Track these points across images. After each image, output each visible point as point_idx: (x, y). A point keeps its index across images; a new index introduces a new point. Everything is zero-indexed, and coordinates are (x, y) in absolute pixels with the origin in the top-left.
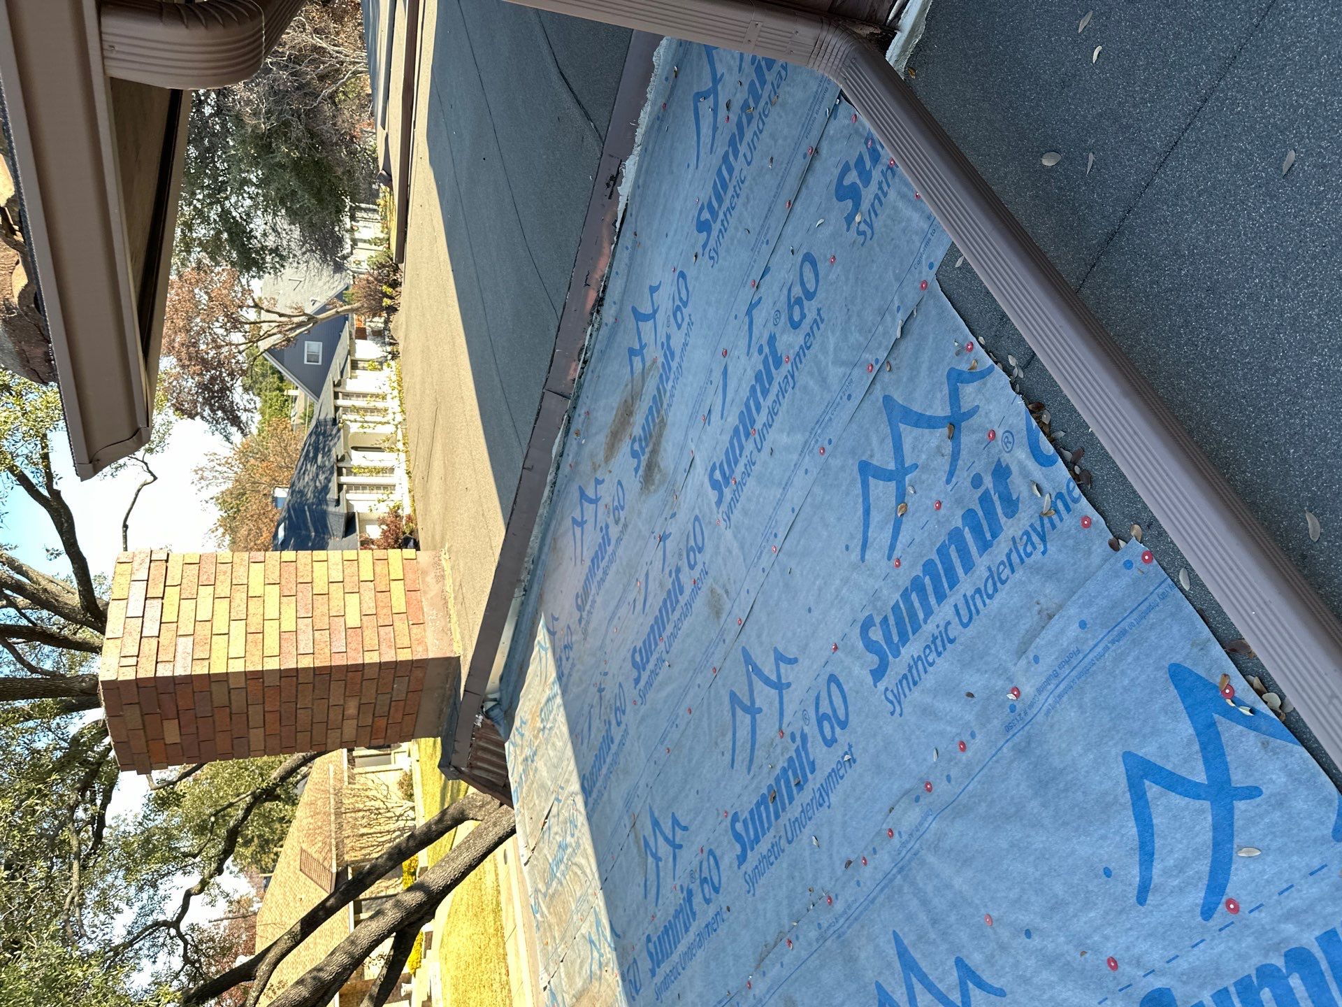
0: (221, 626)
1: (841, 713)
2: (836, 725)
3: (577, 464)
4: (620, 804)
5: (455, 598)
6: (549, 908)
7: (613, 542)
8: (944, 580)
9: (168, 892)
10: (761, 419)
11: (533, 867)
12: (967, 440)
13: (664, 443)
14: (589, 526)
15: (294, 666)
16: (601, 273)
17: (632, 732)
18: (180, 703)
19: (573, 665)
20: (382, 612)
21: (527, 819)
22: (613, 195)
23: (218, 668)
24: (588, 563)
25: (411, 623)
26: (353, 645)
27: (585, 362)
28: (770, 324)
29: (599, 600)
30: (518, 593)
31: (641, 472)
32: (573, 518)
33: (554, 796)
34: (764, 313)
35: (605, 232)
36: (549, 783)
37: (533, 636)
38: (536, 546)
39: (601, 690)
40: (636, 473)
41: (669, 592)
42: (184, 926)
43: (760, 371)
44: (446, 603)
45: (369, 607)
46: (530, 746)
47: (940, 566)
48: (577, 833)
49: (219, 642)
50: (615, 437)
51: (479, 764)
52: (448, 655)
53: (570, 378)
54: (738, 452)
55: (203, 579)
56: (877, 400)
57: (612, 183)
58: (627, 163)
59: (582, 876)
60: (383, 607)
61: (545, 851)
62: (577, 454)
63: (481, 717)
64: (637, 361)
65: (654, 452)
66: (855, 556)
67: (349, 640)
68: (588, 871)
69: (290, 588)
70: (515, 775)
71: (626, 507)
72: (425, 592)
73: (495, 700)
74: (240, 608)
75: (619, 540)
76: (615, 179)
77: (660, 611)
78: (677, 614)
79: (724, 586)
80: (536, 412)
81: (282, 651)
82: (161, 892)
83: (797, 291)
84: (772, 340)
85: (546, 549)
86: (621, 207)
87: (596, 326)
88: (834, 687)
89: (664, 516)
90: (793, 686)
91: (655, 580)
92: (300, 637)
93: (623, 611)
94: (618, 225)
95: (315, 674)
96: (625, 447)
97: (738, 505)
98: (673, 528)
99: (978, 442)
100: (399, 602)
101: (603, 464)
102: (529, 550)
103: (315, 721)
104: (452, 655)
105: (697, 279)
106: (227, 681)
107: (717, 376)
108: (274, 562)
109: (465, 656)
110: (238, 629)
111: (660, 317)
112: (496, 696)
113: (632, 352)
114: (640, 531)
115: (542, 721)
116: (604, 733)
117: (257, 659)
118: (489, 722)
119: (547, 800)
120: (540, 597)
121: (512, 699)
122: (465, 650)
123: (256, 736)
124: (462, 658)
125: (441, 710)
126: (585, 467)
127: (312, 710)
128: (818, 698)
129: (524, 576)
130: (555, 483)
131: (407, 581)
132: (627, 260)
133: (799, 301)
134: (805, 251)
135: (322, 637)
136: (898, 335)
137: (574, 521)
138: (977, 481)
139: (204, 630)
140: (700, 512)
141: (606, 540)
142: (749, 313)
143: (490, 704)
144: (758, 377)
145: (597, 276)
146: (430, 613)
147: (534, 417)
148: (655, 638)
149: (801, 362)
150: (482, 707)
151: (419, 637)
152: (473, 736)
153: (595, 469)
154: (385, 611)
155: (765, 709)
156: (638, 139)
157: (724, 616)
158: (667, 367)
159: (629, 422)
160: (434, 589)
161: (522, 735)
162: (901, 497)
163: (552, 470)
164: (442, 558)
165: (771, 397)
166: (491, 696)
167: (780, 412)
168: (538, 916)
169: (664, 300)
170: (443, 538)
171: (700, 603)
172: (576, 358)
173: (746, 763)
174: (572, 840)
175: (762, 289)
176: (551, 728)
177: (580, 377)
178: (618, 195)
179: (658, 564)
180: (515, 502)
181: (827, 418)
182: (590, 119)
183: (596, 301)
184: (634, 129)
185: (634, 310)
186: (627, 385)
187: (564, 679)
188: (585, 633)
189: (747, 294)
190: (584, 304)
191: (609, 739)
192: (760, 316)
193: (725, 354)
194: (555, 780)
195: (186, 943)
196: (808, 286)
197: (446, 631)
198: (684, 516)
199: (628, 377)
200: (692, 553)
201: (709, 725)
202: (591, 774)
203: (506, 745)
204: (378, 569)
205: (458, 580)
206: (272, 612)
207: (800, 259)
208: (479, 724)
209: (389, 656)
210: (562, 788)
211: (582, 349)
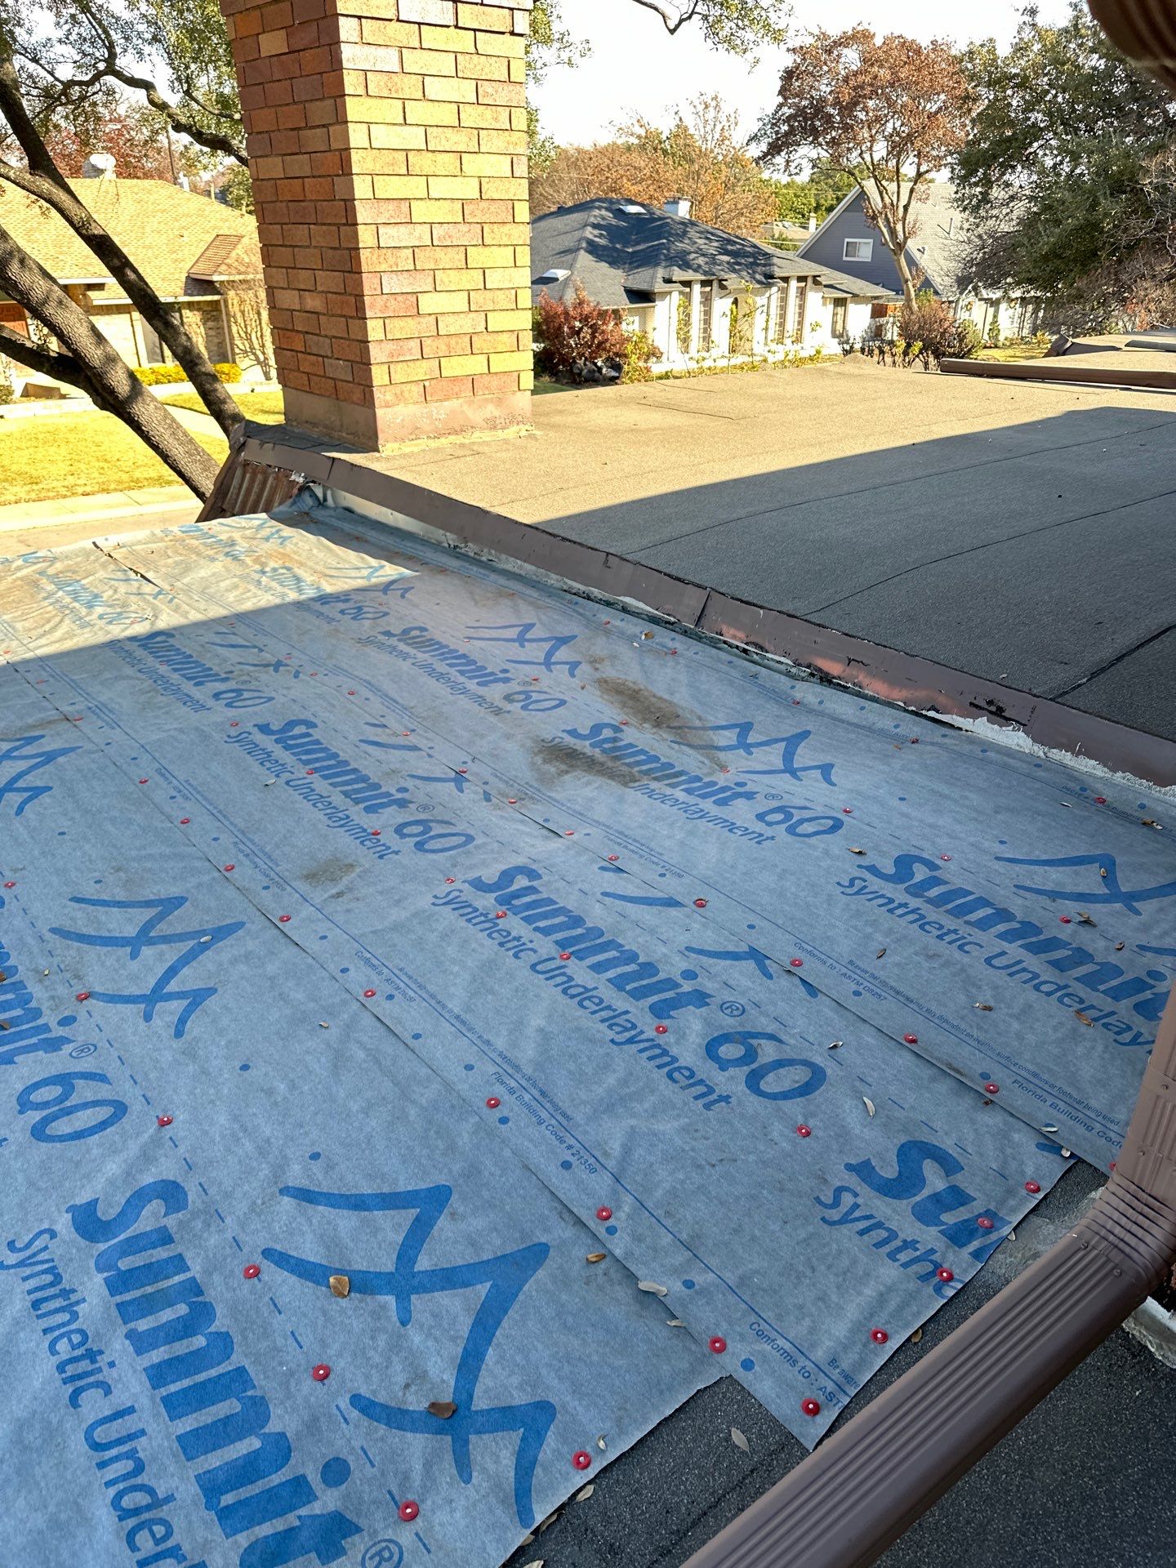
0: (416, 112)
1: (62, 1127)
2: (45, 1113)
3: (608, 633)
4: (105, 696)
5: (462, 445)
6: (21, 579)
7: (482, 691)
8: (186, 1383)
9: (147, 58)
10: (580, 972)
11: (87, 554)
12: (417, 1445)
13: (599, 781)
14: (515, 651)
15: (360, 220)
16: (864, 684)
17: (195, 718)
18: (307, 54)
19: (330, 620)
20: (441, 344)
21: (153, 546)
22: (975, 709)
23: (354, 109)
24: (463, 648)
25: (427, 384)
26: (392, 303)
27: (745, 651)
28: (727, 996)
29: (405, 666)
30: (450, 539)
31: (569, 740)
32: (533, 625)
33: (167, 587)
34: (746, 983)
35: (921, 694)
36: (185, 581)
37: (392, 557)
38: (509, 567)
39: (277, 666)
40: (569, 732)
41: (377, 786)
42: (110, 79)
43: (657, 972)
44: (456, 433)
45: (448, 326)
46: (250, 551)
47: (213, 1373)
48: (102, 623)
49: (393, 111)
50: (630, 697)
51: (248, 475)
52: (380, 436)
53: (725, 629)
54: (542, 924)
55: (485, 87)
56: (547, 1230)
57: (993, 709)
58: (1021, 734)
59: (41, 631)
60: (449, 346)
61: (101, 574)
62: (622, 634)
63: (301, 480)
64: (728, 737)
65: (591, 765)
66: (296, 1176)
67: (400, 298)
68: (43, 641)
69: (476, 213)
70: (218, 528)
71: (524, 713)
72: (470, 403)
73: (325, 499)
74: (444, 142)
75: (480, 700)
76: (999, 715)
77: (355, 771)
78: (338, 799)
79: (350, 890)
80: (681, 576)
81: (382, 203)
82: (147, 49)
83: (768, 1052)
84: (700, 998)
85: (502, 581)
86: (957, 720)
87: (794, 670)
88: (104, 1113)
89: (492, 780)
90: (142, 1025)
91: (403, 761)
92: (402, 228)
93: (377, 705)
94: (932, 714)
95: (350, 249)
96: (610, 712)
97: (462, 923)
98: (471, 794)
99: (407, 1477)
100: (455, 367)
101: (598, 675)
102: (503, 556)
103: (296, 249)
104: (380, 442)
105: (826, 852)
106: (338, 123)
107: (670, 886)
108: (512, 191)
109: (378, 459)
110: (413, 138)
111: (783, 782)
112: (330, 502)
113: (745, 728)
114: (482, 736)
115: (275, 570)
116: (216, 669)
117: (369, 166)
118: (295, 491)
119: (167, 576)
120: (443, 570)
121: (323, 523)
122: (388, 459)
123: (274, 167)
124: (376, 454)
125: (315, 425)
126: (601, 646)
127: (308, 247)
128: (102, 1078)
129: (471, 549)
130: (589, 598)
131: (487, 378)
132: (879, 725)
133: (751, 1055)
134: (829, 1072)
135: (404, 260)
136: (643, 1286)
137: (529, 627)
138: (336, 1471)
139: (410, 87)
140: (477, 847)
141: (486, 677)
142: (754, 954)
143: (319, 491)
144: (649, 968)
145: (862, 678)
146: (442, 410)
147: (674, 573)
148: (317, 760)
149: (650, 1059)
150: (314, 482)
151: (406, 394)
152: (279, 469)
153: (594, 662)
154: (443, 347)
155: (134, 966)
156: (1057, 755)
157: (303, 887)
158: (707, 790)
159: (645, 720)
160: (476, 415)
161: (267, 539)
162: (361, 1284)
163: (607, 596)
164: (521, 426)
165: (608, 994)
166: (329, 493)
167: (580, 1012)
168: (20, 562)
169: (809, 792)
170: (553, 426)
171: (344, 841)
172: (751, 639)
173: (68, 925)
174: (95, 616)
175: (784, 982)
176: (259, 582)
177: (725, 642)
178: (975, 718)
179: (423, 767)
180: (564, 539)
181: (544, 1115)
182: (1093, 675)
183: (827, 674)
184: (1069, 748)
185: (805, 734)
186: (700, 718)
187: (317, 606)
188: (369, 641)
189: (782, 950)
190: (825, 656)
191: (202, 676)
192: (743, 975)
193: (700, 904)
194: (188, 591)
195: (91, 83)
196: (771, 1077)
197: (415, 433)
198: (484, 814)
199: (712, 720)
200: (421, 828)
201: (151, 857)
202: (171, 648)
203: (264, 515)
204: (505, 336)
205: (486, 449)
206: (439, 188)
207: (818, 1060)
208: (293, 478)
209: (376, 353)
210: (171, 601)
211: (762, 648)
